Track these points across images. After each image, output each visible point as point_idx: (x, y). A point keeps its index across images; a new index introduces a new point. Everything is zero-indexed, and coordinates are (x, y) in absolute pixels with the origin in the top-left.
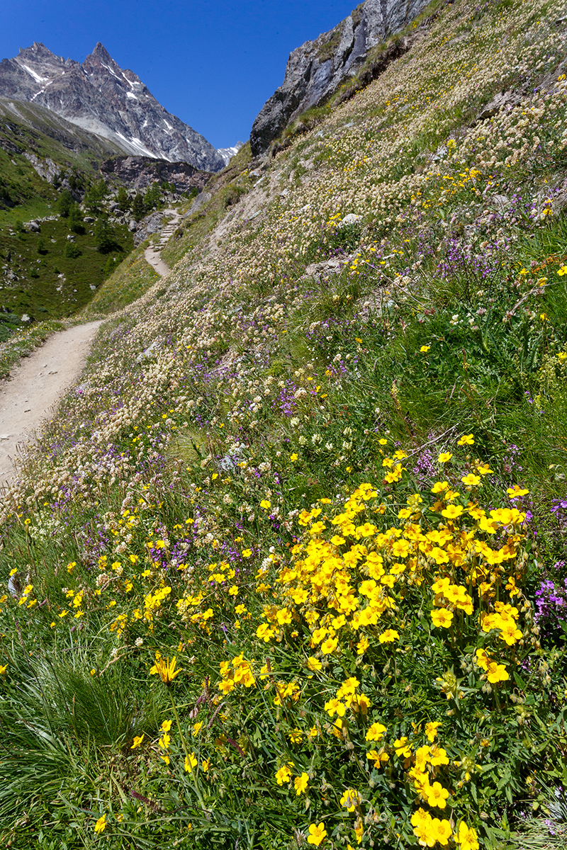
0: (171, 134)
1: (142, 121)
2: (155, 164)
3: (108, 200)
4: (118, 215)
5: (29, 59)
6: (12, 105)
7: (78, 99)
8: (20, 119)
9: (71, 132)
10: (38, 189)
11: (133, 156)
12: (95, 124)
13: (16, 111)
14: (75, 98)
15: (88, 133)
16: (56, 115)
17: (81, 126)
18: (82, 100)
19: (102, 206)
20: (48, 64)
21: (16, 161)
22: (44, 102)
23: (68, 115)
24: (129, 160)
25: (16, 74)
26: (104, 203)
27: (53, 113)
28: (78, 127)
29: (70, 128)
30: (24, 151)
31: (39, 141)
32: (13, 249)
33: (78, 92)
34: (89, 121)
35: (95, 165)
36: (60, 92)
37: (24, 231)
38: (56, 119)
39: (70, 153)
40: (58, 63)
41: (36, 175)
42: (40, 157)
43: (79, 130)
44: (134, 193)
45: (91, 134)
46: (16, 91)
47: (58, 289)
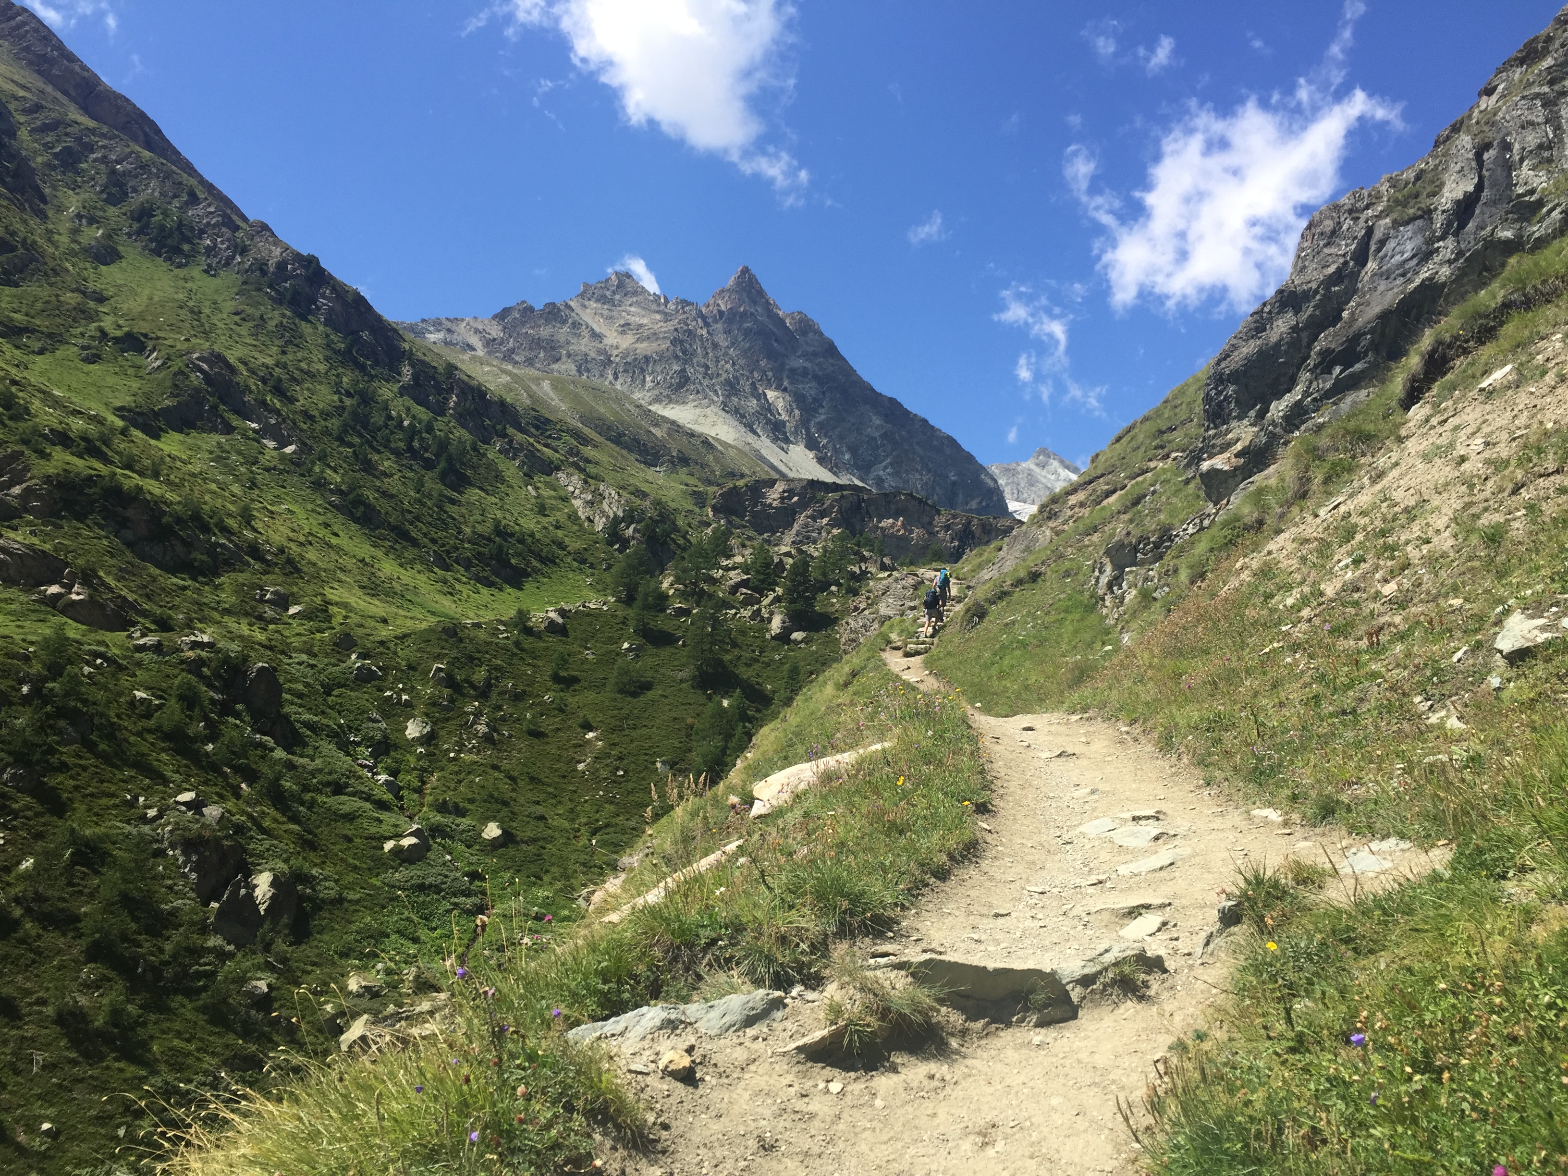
0: (877, 435)
1: (816, 411)
2: (837, 496)
3: (727, 569)
4: (748, 602)
5: (597, 301)
6: (546, 385)
7: (683, 370)
8: (556, 410)
9: (658, 432)
10: (575, 545)
11: (789, 480)
12: (712, 418)
13: (552, 394)
14: (676, 367)
15: (692, 435)
16: (632, 402)
17: (681, 421)
18: (690, 371)
19: (714, 581)
20: (633, 309)
21: (537, 489)
22: (611, 377)
23: (657, 400)
24: (780, 487)
25: (566, 329)
26: (718, 574)
27: (627, 397)
28: (673, 422)
29: (656, 425)
30: (558, 468)
31: (588, 451)
32: (498, 668)
33: (687, 356)
34: (698, 411)
35: (699, 499)
36: (647, 359)
37: (528, 631)
38: (631, 408)
39: (650, 473)
40: (654, 307)
41: (573, 517)
42: (588, 479)
43: (675, 428)
44: (788, 554)
45: (700, 435)
46: (558, 360)
47: (581, 767)
